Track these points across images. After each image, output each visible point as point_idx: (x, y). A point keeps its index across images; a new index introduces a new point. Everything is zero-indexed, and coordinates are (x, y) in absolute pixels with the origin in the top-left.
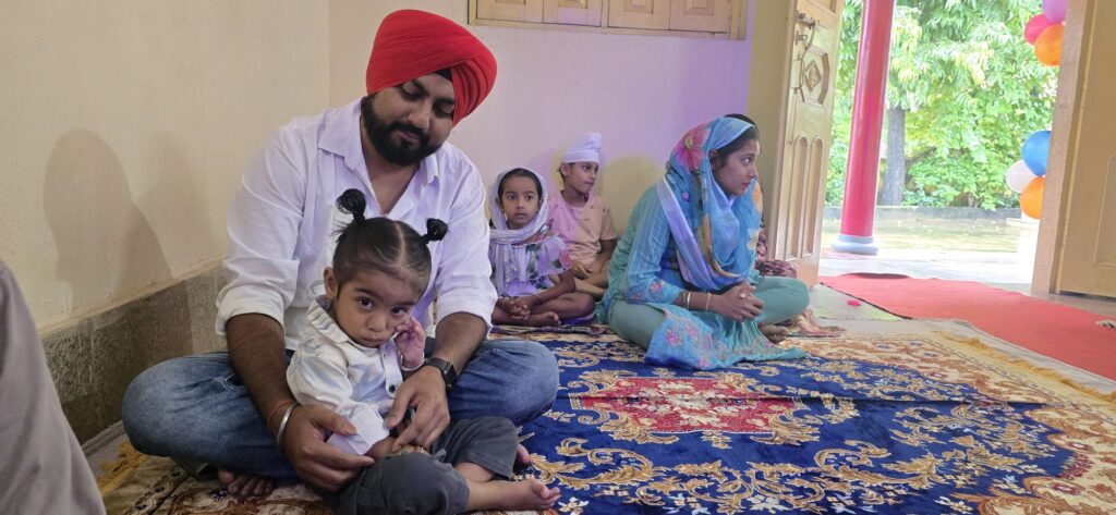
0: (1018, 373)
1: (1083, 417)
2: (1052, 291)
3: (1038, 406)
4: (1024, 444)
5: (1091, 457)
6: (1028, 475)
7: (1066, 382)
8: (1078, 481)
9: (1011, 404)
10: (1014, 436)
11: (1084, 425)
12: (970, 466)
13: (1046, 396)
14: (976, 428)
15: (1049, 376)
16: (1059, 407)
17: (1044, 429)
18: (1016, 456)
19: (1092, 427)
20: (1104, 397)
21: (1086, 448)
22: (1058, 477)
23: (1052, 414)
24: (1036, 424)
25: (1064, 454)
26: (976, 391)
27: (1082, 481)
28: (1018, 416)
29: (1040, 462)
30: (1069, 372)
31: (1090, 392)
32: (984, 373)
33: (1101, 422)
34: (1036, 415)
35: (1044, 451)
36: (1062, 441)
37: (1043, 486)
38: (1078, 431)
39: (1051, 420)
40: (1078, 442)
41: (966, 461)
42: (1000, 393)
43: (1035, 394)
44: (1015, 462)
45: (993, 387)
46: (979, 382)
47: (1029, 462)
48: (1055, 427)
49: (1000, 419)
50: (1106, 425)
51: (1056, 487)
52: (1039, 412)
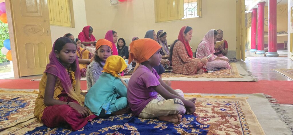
0: (13, 94)
1: (28, 97)
2: (20, 77)
3: (19, 98)
4: (16, 105)
5: (30, 102)
6: (17, 109)
7: (24, 92)
8: (28, 106)
9: (12, 99)
10: (14, 104)
11: (29, 98)
12: (4, 112)
13: (20, 96)
14: (4, 106)
15: (20, 92)
16: (23, 96)
17: (20, 101)
18: (14, 107)
19: (30, 98)
20: (32, 92)
21: (29, 101)
22: (24, 107)
23: (22, 98)
24: (18, 101)
25: (25, 104)
26: (4, 100)
27: (29, 106)
28: (14, 101)
29: (20, 106)
30: (25, 90)
31: (29, 92)
32: (5, 96)
33: (32, 96)
34: (18, 99)
35: (21, 104)
36: (24, 102)
37: (21, 110)
38: (28, 99)
39: (22, 99)
40: (27, 101)
41: (3, 112)
42: (9, 98)
43: (18, 96)
44: (14, 108)
45: (7, 98)
46: (4, 98)
47: (18, 107)
48: (23, 100)
49: (10, 103)
50: (33, 97)
51: (24, 109)
52: (19, 99)
